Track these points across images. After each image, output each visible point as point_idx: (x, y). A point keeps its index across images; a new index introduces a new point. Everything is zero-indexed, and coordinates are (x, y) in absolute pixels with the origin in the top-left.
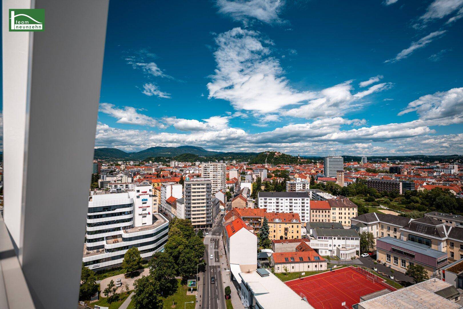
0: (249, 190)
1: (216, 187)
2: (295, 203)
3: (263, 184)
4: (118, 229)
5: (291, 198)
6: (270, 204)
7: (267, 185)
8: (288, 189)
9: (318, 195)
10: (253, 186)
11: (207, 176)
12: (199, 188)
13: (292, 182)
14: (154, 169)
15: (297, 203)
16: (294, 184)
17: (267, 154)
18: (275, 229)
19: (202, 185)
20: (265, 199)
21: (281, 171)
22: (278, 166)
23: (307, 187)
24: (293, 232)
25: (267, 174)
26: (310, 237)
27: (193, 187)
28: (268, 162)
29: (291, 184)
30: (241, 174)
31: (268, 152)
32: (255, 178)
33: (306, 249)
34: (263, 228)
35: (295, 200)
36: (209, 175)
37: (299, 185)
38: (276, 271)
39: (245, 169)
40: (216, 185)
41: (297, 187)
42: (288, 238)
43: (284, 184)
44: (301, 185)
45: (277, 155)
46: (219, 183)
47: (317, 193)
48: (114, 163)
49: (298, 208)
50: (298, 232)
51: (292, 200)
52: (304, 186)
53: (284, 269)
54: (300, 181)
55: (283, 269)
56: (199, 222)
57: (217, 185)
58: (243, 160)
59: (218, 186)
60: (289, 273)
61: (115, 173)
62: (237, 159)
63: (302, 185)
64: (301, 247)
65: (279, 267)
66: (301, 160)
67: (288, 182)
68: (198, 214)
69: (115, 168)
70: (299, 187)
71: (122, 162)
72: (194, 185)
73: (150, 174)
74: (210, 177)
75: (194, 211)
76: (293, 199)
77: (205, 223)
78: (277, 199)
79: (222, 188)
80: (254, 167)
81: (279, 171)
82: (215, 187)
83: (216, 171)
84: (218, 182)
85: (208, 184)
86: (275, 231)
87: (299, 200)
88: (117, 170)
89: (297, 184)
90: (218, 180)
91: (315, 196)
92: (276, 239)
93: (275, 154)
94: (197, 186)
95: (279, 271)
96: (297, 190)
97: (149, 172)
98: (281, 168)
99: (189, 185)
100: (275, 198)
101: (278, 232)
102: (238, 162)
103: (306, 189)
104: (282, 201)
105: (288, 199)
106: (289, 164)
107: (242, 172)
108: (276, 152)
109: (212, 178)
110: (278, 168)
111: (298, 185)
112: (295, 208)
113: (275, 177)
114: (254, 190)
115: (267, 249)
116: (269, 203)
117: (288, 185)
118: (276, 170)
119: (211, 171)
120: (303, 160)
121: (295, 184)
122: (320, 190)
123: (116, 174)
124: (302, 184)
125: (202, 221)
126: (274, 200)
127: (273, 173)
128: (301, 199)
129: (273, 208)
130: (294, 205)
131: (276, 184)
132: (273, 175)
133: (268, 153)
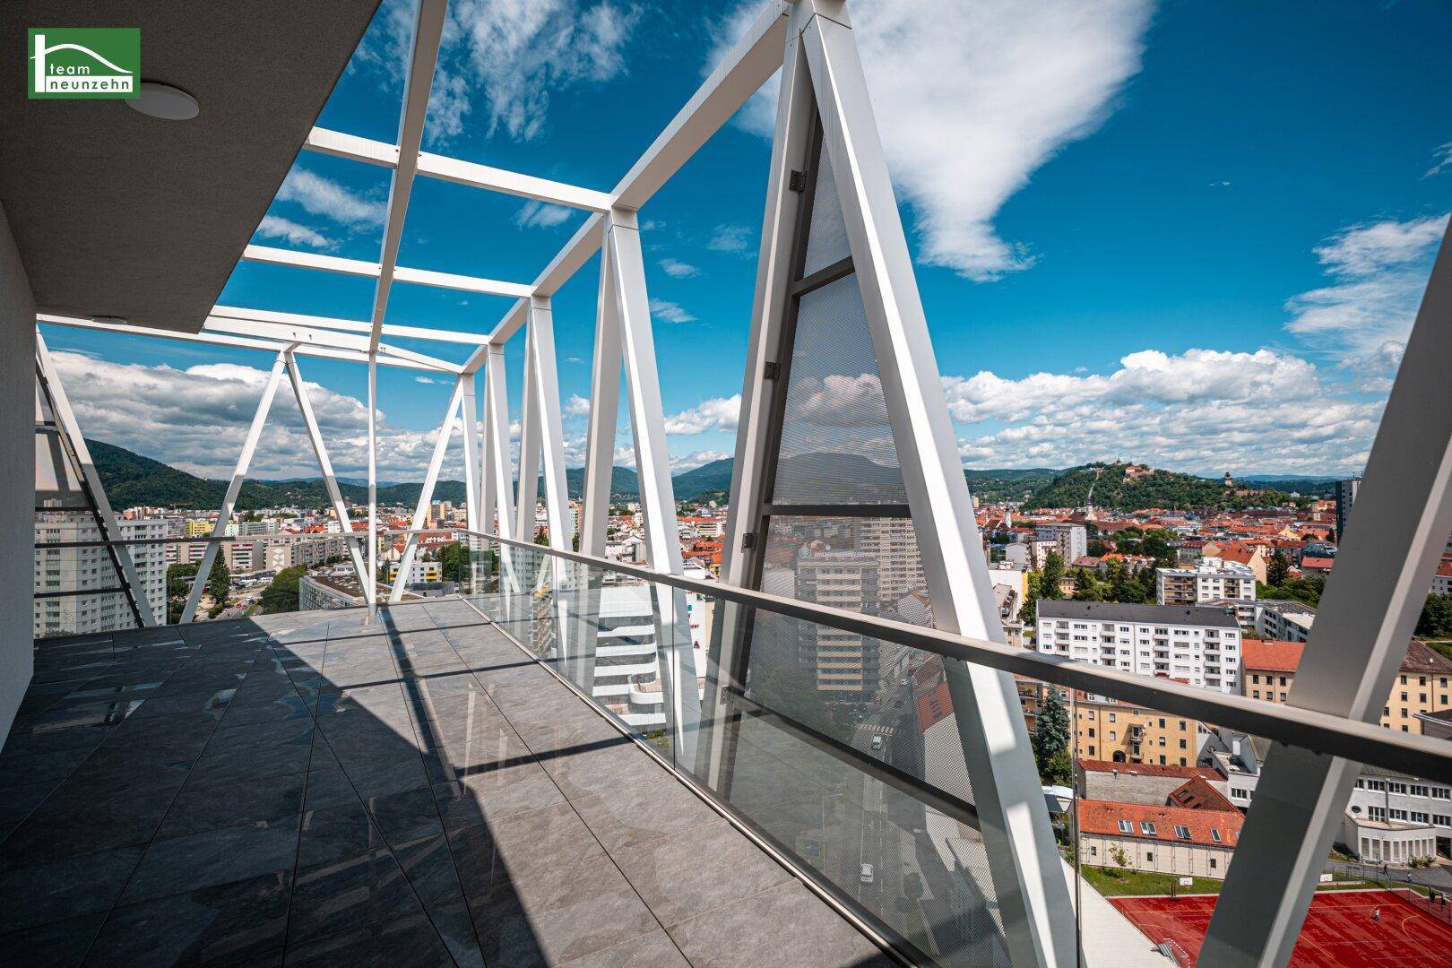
0: (1013, 594)
1: (902, 582)
2: (1177, 644)
3: (1067, 575)
4: (622, 680)
5: (1162, 626)
6: (1080, 643)
7: (1081, 580)
8: (1164, 596)
9: (1288, 623)
10: (1030, 580)
11: (873, 547)
12: (840, 582)
13: (1180, 571)
14: (719, 525)
15: (1186, 645)
16: (1189, 579)
17: (1094, 473)
18: (1094, 725)
19: (849, 571)
20: (1063, 625)
21: (1148, 531)
22: (1139, 517)
23: (1243, 594)
24: (1163, 744)
25: (1089, 545)
26: (1229, 767)
27: (820, 576)
28: (1094, 502)
29: (1178, 579)
30: (993, 541)
31: (1099, 465)
32: (1042, 555)
33: (1205, 802)
34: (1046, 718)
35: (1176, 632)
36: (877, 544)
37: (1210, 583)
38: (1085, 859)
39: (1009, 524)
40: (901, 576)
41: (1200, 591)
42: (1146, 761)
43: (1148, 577)
44: (1216, 585)
45: (1135, 476)
46: (911, 569)
47: (1286, 615)
48: (618, 508)
49: (1192, 663)
50: (1183, 744)
51: (1166, 632)
52: (1233, 589)
53: (1112, 855)
54: (1213, 571)
55: (1110, 855)
56: (841, 682)
57: (904, 576)
58: (1006, 495)
59: (908, 579)
60: (1134, 872)
61: (619, 534)
62: (984, 490)
63: (1221, 583)
64: (1188, 795)
65: (1094, 849)
66: (1240, 493)
67: (1164, 570)
68: (839, 660)
69: (620, 523)
70: (1211, 592)
71: (637, 504)
72: (824, 572)
73: (710, 539)
74: (882, 548)
75: (825, 648)
76: (1171, 629)
77: (859, 688)
78: (1108, 628)
79: (920, 585)
80: (1045, 517)
81: (1140, 533)
82: (897, 582)
83: (900, 531)
84: (908, 566)
85: (866, 571)
86: (1092, 733)
87: (1196, 636)
88: (623, 527)
89: (1199, 580)
90: (908, 560)
91: (1278, 625)
92: (1096, 758)
93: (1127, 471)
94: (832, 576)
95: (1096, 862)
96: (1201, 599)
97: (707, 533)
98: (1151, 522)
99: (812, 571)
100: (1099, 625)
101: (1106, 735)
102: (988, 501)
103: (1242, 598)
104: (1125, 635)
105: (1152, 628)
106: (1184, 509)
107: (997, 534)
108: (1130, 465)
109: (889, 554)
110: (1135, 521)
111: (1205, 584)
112: (1180, 662)
113: (1117, 552)
114: (1031, 596)
115: (1059, 785)
116: (1076, 638)
117: (1163, 582)
118: (1128, 530)
119: (883, 532)
120: (1245, 493)
121: (1196, 577)
122: (1302, 604)
123: (621, 537)
124: (1222, 581)
125: (851, 682)
126: (1095, 628)
127: (1115, 538)
128: (1202, 631)
129: (1090, 656)
130: (1172, 650)
131: (1118, 576)
132: (1113, 545)
133: (1099, 471)
